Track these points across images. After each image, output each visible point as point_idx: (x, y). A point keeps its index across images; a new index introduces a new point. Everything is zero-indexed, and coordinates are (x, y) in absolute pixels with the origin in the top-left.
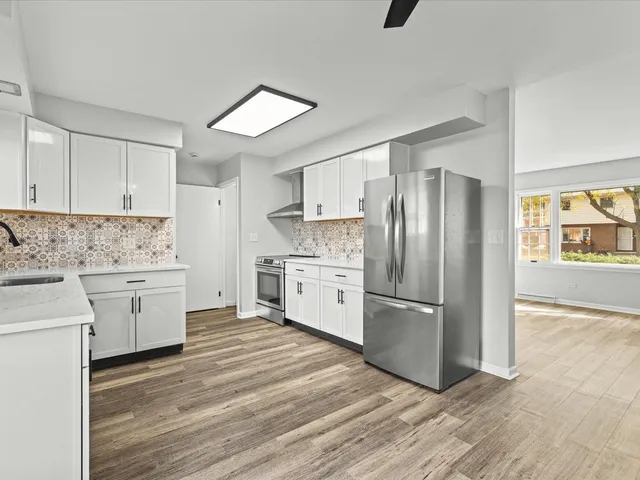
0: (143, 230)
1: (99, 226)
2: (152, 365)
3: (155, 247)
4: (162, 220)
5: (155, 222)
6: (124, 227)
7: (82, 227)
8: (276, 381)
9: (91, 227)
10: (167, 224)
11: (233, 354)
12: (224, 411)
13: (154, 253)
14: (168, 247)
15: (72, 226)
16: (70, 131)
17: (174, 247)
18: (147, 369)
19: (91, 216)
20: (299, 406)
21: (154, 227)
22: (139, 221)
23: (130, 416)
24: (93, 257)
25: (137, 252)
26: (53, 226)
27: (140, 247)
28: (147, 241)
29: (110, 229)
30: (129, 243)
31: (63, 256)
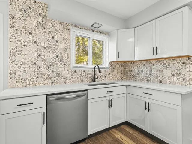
0: (175, 65)
1: (154, 65)
3: (184, 75)
5: (184, 60)
6: (165, 64)
7: (147, 66)
9: (150, 65)
13: (184, 80)
15: (144, 65)
16: (135, 28)
21: (184, 63)
22: (174, 59)
24: (151, 79)
25: (172, 78)
26: (139, 66)
27: (174, 75)
28: (179, 72)
29: (158, 66)
30: (168, 73)
31: (141, 77)
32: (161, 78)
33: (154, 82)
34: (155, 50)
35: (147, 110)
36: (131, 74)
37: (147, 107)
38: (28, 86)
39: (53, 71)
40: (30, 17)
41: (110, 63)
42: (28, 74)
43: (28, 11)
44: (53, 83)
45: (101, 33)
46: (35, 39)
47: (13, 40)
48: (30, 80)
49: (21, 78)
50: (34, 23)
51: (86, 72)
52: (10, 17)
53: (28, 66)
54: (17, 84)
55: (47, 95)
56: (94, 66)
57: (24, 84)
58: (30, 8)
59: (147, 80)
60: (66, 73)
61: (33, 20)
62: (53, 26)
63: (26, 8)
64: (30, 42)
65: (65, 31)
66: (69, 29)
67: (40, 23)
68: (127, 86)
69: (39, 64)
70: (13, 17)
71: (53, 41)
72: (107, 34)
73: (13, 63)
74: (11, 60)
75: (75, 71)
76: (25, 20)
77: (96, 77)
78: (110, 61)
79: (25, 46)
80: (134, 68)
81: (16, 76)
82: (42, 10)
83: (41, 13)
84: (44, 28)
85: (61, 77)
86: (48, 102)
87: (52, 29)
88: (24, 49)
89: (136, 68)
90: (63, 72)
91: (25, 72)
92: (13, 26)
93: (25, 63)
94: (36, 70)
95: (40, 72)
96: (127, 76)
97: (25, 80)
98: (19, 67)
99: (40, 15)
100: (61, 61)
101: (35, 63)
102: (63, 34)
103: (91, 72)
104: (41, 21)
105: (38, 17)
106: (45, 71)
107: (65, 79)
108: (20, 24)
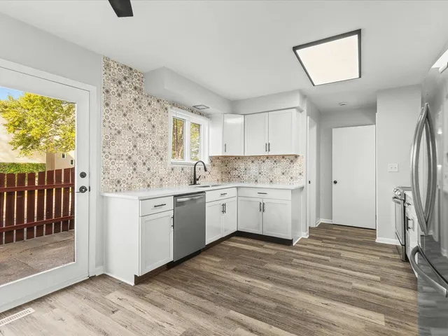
0: (284, 163)
1: (264, 162)
2: (266, 245)
4: (296, 157)
5: (292, 158)
6: (275, 161)
7: (256, 162)
8: (301, 289)
9: (260, 162)
10: (299, 159)
11: (319, 261)
12: (244, 282)
13: (292, 178)
14: (300, 174)
15: (253, 162)
16: (244, 115)
17: (304, 174)
18: (262, 246)
19: (260, 156)
20: (277, 309)
21: (292, 161)
22: (283, 157)
23: (218, 260)
24: (261, 178)
25: (282, 177)
26: (246, 162)
27: (283, 174)
28: (287, 170)
29: (269, 163)
30: (278, 171)
31: (249, 177)
32: (271, 178)
33: (264, 182)
34: (268, 147)
35: (262, 211)
36: (236, 173)
37: (262, 208)
38: (122, 189)
39: (149, 169)
40: (125, 91)
41: (211, 157)
42: (122, 173)
43: (123, 82)
44: (149, 186)
45: (200, 114)
46: (130, 122)
47: (107, 124)
48: (124, 181)
49: (115, 178)
50: (129, 100)
51: (184, 169)
52: (104, 90)
53: (122, 161)
54: (111, 187)
55: (175, 196)
56: (195, 162)
57: (118, 188)
58: (125, 78)
59: (256, 181)
60: (162, 172)
61: (128, 95)
62: (149, 104)
63: (121, 78)
64: (125, 127)
65: (162, 112)
66: (166, 109)
67: (135, 100)
68: (237, 188)
69: (135, 158)
70: (107, 91)
71: (149, 126)
72: (207, 116)
73: (107, 157)
74: (104, 152)
75: (173, 169)
76: (119, 95)
77: (197, 177)
78: (210, 155)
79: (119, 132)
80: (239, 166)
81: (109, 176)
82: (138, 82)
83: (137, 85)
84: (140, 107)
85: (157, 177)
86: (177, 204)
87: (148, 109)
88: (118, 137)
89: (242, 165)
90: (160, 169)
91: (119, 169)
92: (107, 105)
93: (119, 157)
94: (131, 168)
95: (135, 169)
96: (229, 176)
97: (119, 182)
98: (113, 163)
99: (135, 88)
100: (157, 154)
101: (130, 158)
102: (160, 116)
103: (189, 171)
104: (137, 97)
105: (134, 92)
106: (140, 168)
107: (161, 180)
108: (114, 101)
